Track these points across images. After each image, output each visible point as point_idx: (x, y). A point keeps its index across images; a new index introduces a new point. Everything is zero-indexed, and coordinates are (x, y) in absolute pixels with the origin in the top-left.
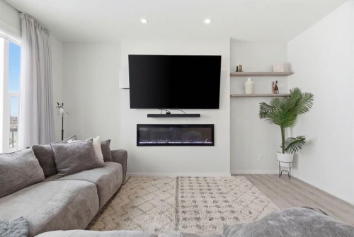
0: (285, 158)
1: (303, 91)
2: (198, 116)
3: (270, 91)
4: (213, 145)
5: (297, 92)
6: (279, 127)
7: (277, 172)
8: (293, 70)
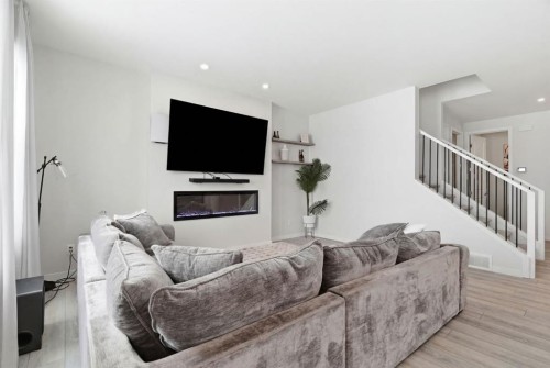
0: (309, 220)
1: (323, 162)
2: (247, 181)
3: (297, 160)
4: (257, 212)
5: (317, 162)
6: (305, 193)
7: (303, 235)
8: (314, 142)
